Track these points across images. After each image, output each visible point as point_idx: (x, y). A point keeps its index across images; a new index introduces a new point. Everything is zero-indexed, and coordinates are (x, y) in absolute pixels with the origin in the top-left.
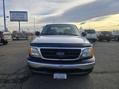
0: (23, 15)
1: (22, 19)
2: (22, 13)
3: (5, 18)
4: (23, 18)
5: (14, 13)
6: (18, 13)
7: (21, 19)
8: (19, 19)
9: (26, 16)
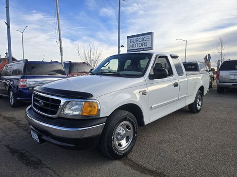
0: (145, 39)
1: (144, 47)
2: (143, 37)
3: (119, 47)
4: (145, 45)
5: (132, 39)
6: (138, 38)
7: (142, 47)
8: (139, 47)
9: (150, 40)
